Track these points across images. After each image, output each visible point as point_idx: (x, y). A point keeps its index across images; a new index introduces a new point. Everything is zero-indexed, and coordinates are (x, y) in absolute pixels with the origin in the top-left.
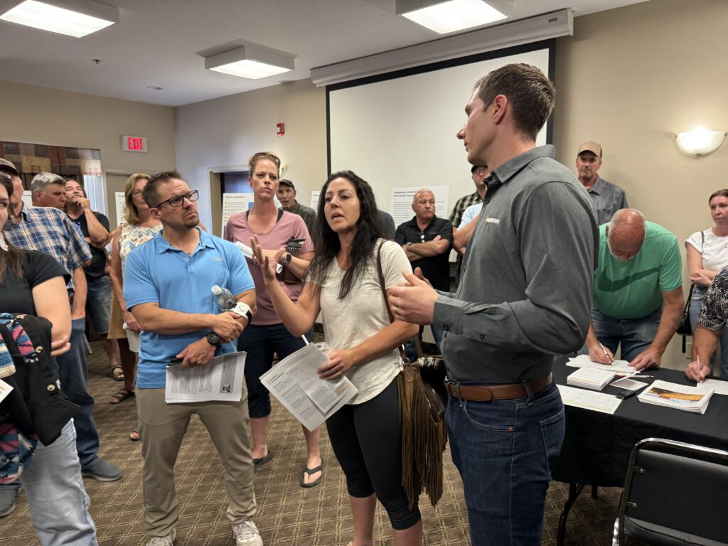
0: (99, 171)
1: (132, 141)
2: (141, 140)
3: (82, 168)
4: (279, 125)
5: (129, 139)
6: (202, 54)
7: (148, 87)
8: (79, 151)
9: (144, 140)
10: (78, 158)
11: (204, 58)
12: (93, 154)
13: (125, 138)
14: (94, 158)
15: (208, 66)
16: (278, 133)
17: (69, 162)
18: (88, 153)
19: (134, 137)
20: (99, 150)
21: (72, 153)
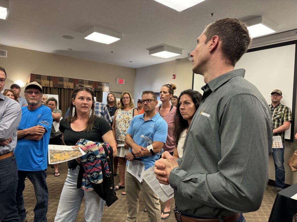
0: (108, 90)
1: (120, 80)
2: (123, 80)
3: (103, 89)
4: (173, 75)
5: (119, 79)
6: (148, 49)
7: (128, 61)
8: (102, 83)
9: (124, 80)
10: (102, 86)
11: (149, 51)
12: (107, 85)
13: (118, 79)
14: (107, 86)
15: (150, 53)
16: (173, 78)
17: (99, 87)
18: (105, 84)
19: (121, 79)
20: (109, 83)
21: (100, 84)
